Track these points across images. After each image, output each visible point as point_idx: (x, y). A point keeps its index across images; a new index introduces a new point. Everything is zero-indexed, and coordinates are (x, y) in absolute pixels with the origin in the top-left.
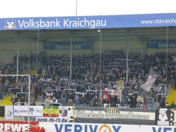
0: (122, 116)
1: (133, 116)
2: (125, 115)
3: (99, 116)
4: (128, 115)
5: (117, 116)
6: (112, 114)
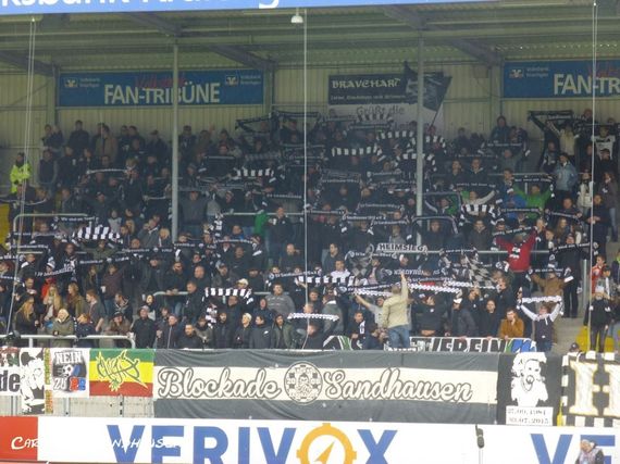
0: (355, 390)
1: (403, 385)
2: (367, 385)
3: (257, 390)
4: (382, 385)
5: (333, 391)
6: (313, 381)
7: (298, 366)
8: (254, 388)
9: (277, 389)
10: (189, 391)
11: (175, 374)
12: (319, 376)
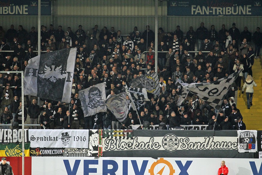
0: (194, 146)
1: (215, 144)
2: (199, 144)
4: (206, 144)
5: (184, 146)
6: (175, 142)
7: (168, 136)
8: (149, 145)
9: (159, 146)
10: (119, 147)
12: (178, 140)
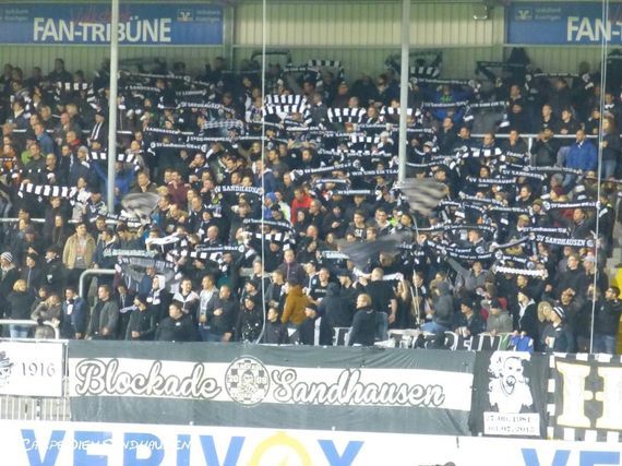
0: (308, 393)
1: (364, 388)
2: (322, 388)
3: (193, 389)
4: (340, 388)
5: (283, 393)
6: (259, 380)
7: (242, 361)
8: (189, 385)
9: (216, 388)
10: (112, 386)
11: (97, 366)
12: (266, 374)
